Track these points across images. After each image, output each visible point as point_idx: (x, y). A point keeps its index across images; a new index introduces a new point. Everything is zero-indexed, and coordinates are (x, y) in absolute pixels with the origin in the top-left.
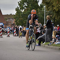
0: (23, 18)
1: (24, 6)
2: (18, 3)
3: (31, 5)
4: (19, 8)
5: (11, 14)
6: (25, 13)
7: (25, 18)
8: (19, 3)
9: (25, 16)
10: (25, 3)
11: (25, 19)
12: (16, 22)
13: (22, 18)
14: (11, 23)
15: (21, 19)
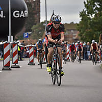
0: (92, 29)
1: (94, 8)
4: (86, 12)
5: (72, 23)
6: (95, 21)
7: (96, 29)
8: (86, 3)
9: (96, 25)
10: (96, 3)
11: (95, 31)
12: (81, 36)
14: (72, 38)
15: (89, 30)
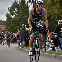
2: (9, 9)
3: (22, 11)
13: (13, 25)
